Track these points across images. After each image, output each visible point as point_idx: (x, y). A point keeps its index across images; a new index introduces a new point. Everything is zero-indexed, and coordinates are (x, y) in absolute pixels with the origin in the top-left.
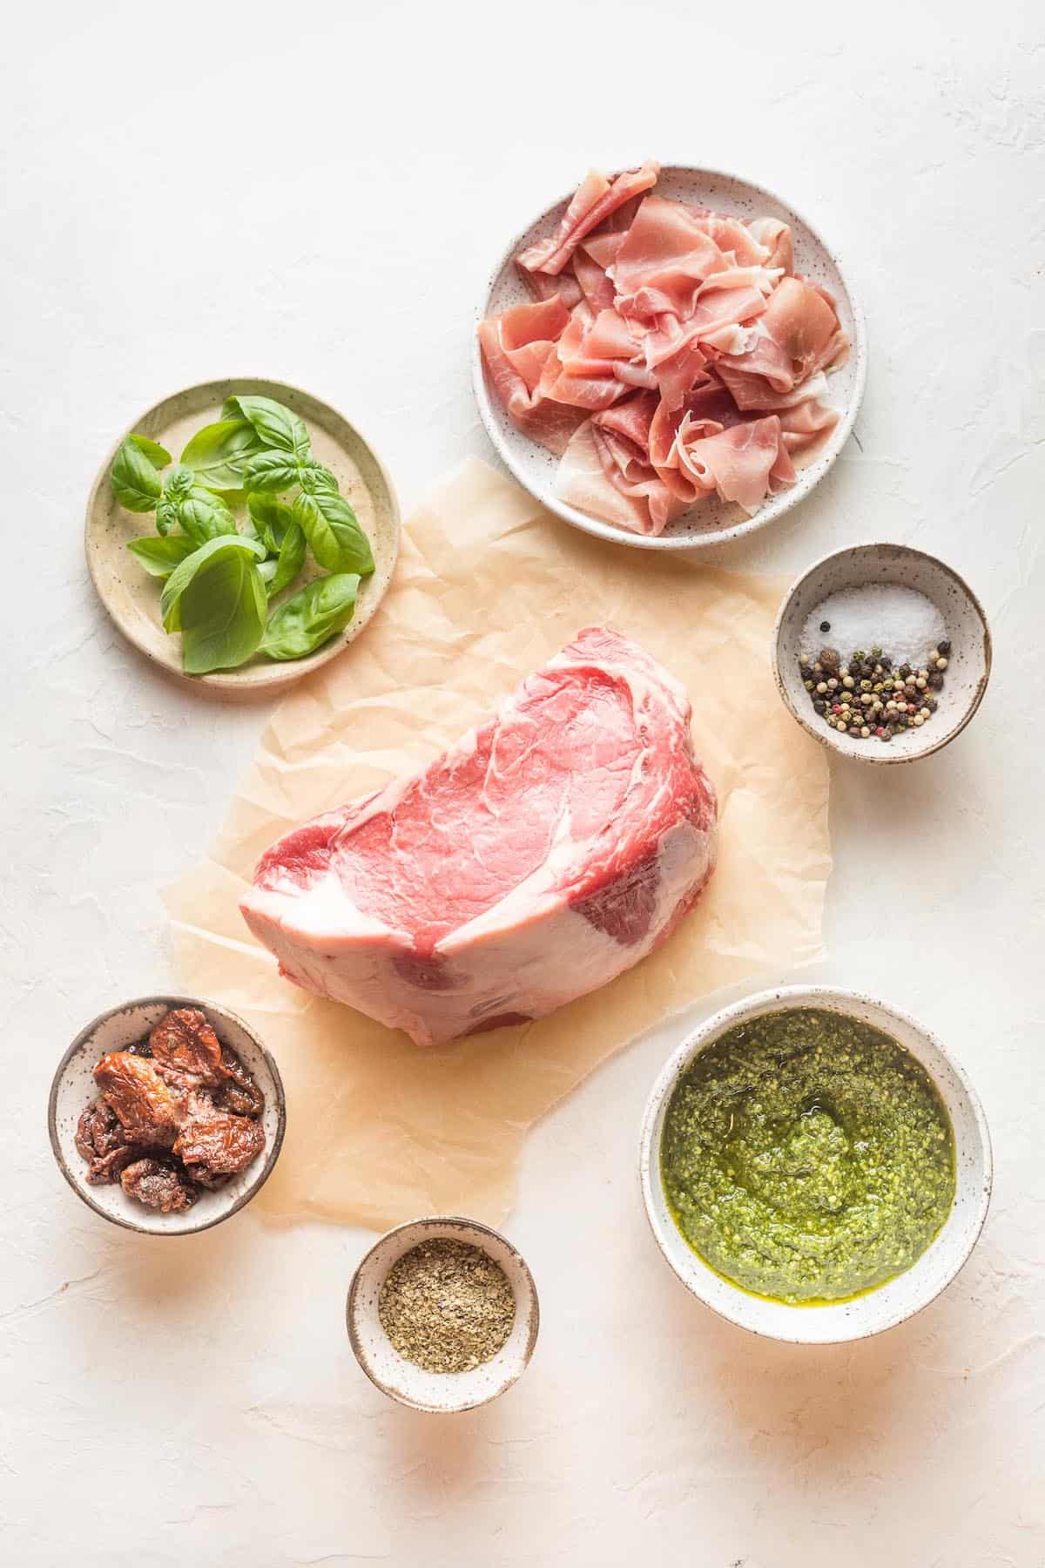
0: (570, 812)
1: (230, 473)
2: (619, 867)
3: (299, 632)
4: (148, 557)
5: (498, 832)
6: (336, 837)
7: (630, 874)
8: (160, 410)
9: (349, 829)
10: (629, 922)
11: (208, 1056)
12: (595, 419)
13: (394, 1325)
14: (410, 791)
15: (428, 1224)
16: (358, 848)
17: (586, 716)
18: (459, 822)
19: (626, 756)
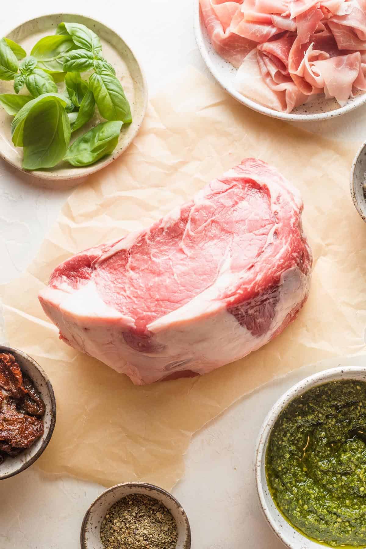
0: (231, 256)
1: (58, 64)
2: (257, 289)
3: (88, 152)
4: (8, 105)
5: (189, 264)
6: (96, 261)
7: (263, 294)
8: (22, 28)
9: (103, 258)
10: (259, 323)
11: (15, 381)
12: (259, 47)
13: (108, 541)
14: (140, 239)
15: (132, 486)
16: (108, 268)
17: (243, 204)
18: (167, 257)
19: (265, 228)
